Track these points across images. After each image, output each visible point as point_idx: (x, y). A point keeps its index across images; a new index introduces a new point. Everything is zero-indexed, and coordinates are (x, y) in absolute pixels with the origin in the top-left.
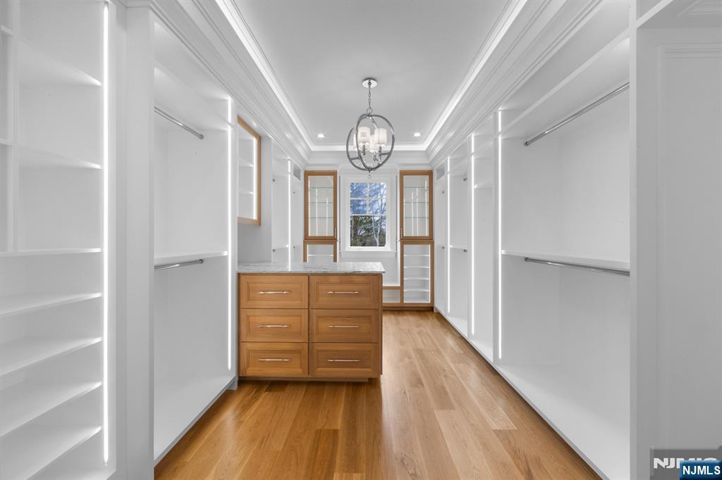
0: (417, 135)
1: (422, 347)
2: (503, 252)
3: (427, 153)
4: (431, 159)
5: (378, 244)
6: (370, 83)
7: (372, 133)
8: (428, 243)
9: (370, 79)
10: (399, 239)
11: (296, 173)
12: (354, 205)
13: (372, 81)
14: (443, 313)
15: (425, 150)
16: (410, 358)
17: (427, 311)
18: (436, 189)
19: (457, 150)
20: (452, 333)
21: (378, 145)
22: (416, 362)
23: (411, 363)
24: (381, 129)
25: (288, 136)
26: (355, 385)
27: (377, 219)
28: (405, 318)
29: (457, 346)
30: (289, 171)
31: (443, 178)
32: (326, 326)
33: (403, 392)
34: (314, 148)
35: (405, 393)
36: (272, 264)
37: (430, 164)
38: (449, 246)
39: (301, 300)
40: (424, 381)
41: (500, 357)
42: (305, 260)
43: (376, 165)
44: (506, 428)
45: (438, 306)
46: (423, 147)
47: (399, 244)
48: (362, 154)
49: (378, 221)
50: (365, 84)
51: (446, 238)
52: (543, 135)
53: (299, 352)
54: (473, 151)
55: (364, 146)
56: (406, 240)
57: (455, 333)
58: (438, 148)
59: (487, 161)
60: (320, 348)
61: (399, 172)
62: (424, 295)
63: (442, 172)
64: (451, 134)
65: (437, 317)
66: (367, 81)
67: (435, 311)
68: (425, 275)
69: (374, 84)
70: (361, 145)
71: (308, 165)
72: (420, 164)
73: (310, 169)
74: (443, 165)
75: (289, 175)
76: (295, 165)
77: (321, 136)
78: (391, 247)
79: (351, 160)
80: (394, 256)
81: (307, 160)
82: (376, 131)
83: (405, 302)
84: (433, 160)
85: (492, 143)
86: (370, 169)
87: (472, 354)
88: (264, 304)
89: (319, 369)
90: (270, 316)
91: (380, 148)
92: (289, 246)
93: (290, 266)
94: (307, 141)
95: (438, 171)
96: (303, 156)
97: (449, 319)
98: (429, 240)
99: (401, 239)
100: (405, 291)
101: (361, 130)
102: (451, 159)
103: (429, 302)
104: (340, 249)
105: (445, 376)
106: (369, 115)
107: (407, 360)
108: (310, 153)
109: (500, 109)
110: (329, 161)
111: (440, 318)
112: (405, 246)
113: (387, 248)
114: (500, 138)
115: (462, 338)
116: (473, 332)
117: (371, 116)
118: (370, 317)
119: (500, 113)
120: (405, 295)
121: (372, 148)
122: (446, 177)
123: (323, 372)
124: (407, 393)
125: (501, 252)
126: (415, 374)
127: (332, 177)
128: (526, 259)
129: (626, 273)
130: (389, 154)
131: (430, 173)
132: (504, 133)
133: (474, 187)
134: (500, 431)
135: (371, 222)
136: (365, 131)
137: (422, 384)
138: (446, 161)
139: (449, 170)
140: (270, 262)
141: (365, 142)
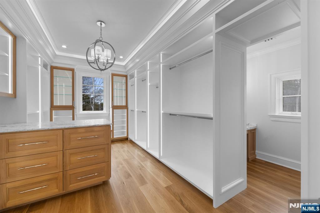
0: (121, 57)
1: (126, 157)
2: (163, 112)
3: (125, 67)
4: (126, 70)
5: (93, 109)
6: (101, 24)
7: (103, 51)
8: (125, 109)
9: (101, 21)
10: (111, 106)
11: (45, 66)
12: (85, 89)
13: (102, 23)
14: (133, 140)
15: (124, 65)
16: (122, 164)
17: (125, 140)
18: (129, 84)
19: (140, 68)
20: (139, 149)
21: (106, 58)
22: (125, 166)
23: (123, 167)
24: (108, 50)
25: (41, 42)
26: (95, 188)
27: (92, 96)
28: (115, 145)
29: (142, 154)
30: (40, 63)
31: (133, 79)
32: (76, 159)
33: (122, 183)
34: (58, 53)
35: (123, 183)
36: (27, 124)
37: (126, 72)
38: (136, 110)
39: (57, 146)
40: (131, 175)
41: (161, 155)
42: (51, 120)
43: (104, 68)
44: (169, 185)
45: (130, 137)
46: (123, 64)
47: (111, 109)
48: (97, 60)
49: (93, 98)
50: (99, 23)
51: (134, 106)
52: (175, 67)
53: (56, 179)
54: (148, 69)
55: (98, 57)
56: (114, 107)
57: (139, 148)
58: (131, 66)
59: (155, 74)
60: (71, 173)
61: (111, 74)
62: (123, 133)
63: (132, 76)
64: (138, 60)
65: (130, 142)
66: (100, 22)
67: (129, 139)
68: (123, 124)
69: (103, 25)
70: (97, 56)
71: (53, 62)
72: (122, 71)
73: (54, 65)
74: (133, 73)
75: (40, 67)
76: (44, 61)
77: (64, 47)
78: (107, 111)
79: (89, 63)
80: (108, 115)
81: (53, 59)
82: (105, 50)
83: (114, 137)
84: (127, 71)
85: (158, 66)
86: (102, 70)
87: (149, 156)
88: (25, 153)
89: (71, 186)
90: (30, 160)
91: (108, 59)
92: (40, 112)
93: (40, 125)
94: (53, 48)
95: (130, 75)
96: (51, 57)
97: (136, 142)
98: (126, 107)
99: (112, 107)
100: (114, 132)
101: (97, 47)
102: (137, 71)
103: (126, 136)
104: (76, 113)
105: (140, 169)
106: (101, 41)
107: (121, 166)
108: (55, 56)
109: (161, 53)
110: (69, 62)
111: (132, 142)
112: (114, 110)
113: (104, 111)
114: (161, 65)
115: (143, 150)
116: (148, 147)
117: (102, 42)
118: (104, 149)
119: (161, 54)
120: (114, 134)
121: (103, 59)
122: (135, 79)
123: (73, 187)
124: (125, 183)
125: (162, 112)
126: (126, 172)
127: (71, 71)
128: (170, 114)
129: (212, 119)
130: (113, 64)
131: (126, 76)
132: (163, 63)
133: (149, 84)
134: (167, 187)
135: (89, 98)
136: (99, 49)
137: (131, 176)
138: (135, 71)
139: (136, 76)
140: (26, 123)
141: (99, 55)
